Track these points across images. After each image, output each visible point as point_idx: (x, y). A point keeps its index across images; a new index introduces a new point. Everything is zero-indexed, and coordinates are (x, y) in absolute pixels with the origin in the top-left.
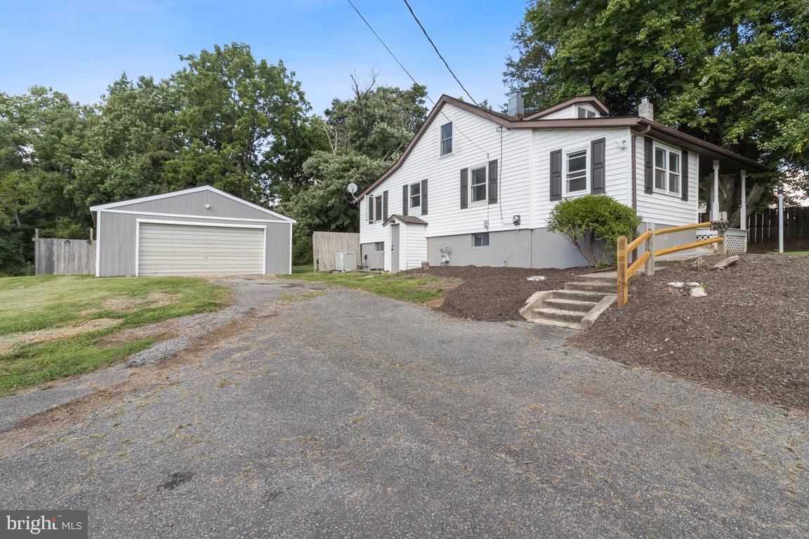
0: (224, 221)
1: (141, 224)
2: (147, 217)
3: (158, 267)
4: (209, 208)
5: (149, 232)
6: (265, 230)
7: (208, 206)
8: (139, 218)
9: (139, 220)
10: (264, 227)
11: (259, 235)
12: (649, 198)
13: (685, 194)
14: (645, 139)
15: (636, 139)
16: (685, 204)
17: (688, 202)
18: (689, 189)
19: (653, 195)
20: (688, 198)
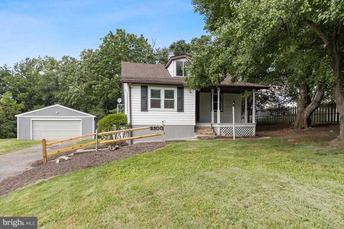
0: (64, 118)
1: (32, 121)
2: (34, 118)
3: (39, 136)
4: (58, 113)
5: (36, 124)
6: (82, 121)
7: (57, 112)
8: (32, 118)
9: (32, 119)
10: (81, 119)
11: (79, 123)
12: (144, 113)
13: (181, 109)
14: (142, 86)
15: (133, 88)
16: (180, 114)
17: (185, 112)
18: (184, 106)
19: (149, 111)
20: (184, 110)
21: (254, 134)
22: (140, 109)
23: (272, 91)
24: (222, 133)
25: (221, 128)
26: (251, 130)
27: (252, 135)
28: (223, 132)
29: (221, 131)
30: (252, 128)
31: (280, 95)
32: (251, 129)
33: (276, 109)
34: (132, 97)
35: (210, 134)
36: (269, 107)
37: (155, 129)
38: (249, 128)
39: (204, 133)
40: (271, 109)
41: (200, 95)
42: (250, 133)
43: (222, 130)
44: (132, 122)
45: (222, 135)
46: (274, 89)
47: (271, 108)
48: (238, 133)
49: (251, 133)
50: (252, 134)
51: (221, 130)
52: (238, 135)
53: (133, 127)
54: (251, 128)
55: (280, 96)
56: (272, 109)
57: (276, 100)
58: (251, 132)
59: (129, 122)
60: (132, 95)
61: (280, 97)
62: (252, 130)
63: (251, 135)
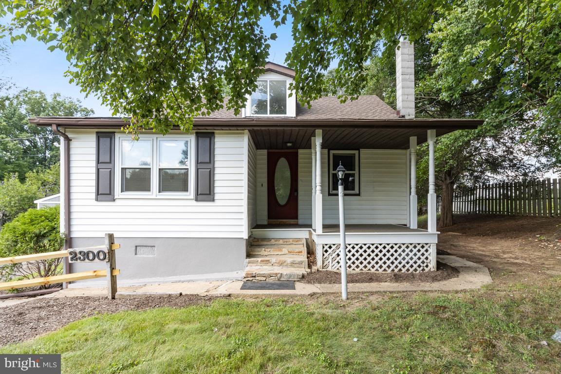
12: (105, 206)
13: (206, 193)
14: (99, 136)
15: (74, 138)
16: (205, 206)
17: (217, 203)
18: (217, 184)
19: (117, 201)
20: (217, 197)
21: (432, 265)
22: (94, 196)
23: (506, 147)
24: (330, 260)
25: (326, 247)
26: (423, 255)
27: (427, 270)
28: (331, 258)
29: (326, 255)
30: (426, 247)
31: (527, 153)
32: (423, 251)
33: (515, 183)
34: (73, 164)
35: (293, 264)
36: (501, 181)
37: (82, 258)
38: (407, 247)
39: (273, 260)
40: (503, 184)
41: (300, 156)
42: (419, 262)
43: (330, 251)
44: (73, 229)
45: (330, 269)
46: (510, 141)
47: (504, 181)
48: (381, 263)
49: (423, 262)
50: (427, 266)
51: (326, 251)
52: (373, 267)
53: (75, 242)
54: (423, 247)
55: (527, 155)
56: (507, 183)
57: (515, 165)
58: (423, 258)
59: (62, 229)
60: (73, 158)
61: (526, 158)
62: (426, 254)
63: (423, 270)
